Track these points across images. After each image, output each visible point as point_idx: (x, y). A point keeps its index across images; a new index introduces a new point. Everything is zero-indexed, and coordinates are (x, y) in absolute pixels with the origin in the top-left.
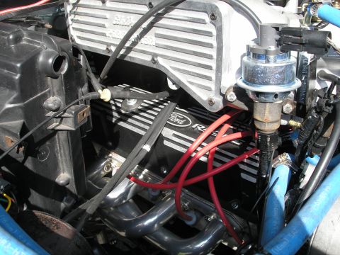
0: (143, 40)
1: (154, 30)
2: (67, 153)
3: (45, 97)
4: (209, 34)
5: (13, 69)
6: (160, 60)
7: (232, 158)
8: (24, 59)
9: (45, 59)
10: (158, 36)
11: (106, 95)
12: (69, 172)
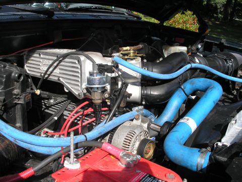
0: (55, 71)
1: (59, 67)
2: (20, 114)
3: (13, 89)
4: (77, 68)
5: (3, 77)
6: (61, 79)
7: (88, 120)
8: (7, 74)
9: (15, 75)
10: (60, 69)
11: (38, 92)
12: (20, 123)
